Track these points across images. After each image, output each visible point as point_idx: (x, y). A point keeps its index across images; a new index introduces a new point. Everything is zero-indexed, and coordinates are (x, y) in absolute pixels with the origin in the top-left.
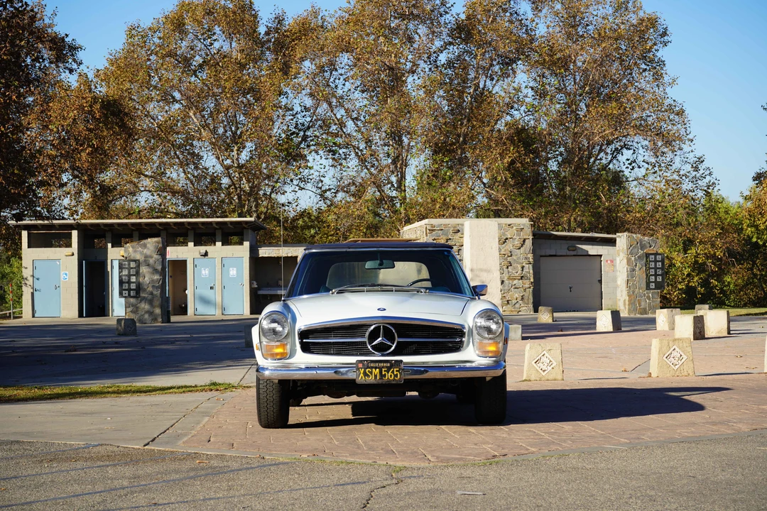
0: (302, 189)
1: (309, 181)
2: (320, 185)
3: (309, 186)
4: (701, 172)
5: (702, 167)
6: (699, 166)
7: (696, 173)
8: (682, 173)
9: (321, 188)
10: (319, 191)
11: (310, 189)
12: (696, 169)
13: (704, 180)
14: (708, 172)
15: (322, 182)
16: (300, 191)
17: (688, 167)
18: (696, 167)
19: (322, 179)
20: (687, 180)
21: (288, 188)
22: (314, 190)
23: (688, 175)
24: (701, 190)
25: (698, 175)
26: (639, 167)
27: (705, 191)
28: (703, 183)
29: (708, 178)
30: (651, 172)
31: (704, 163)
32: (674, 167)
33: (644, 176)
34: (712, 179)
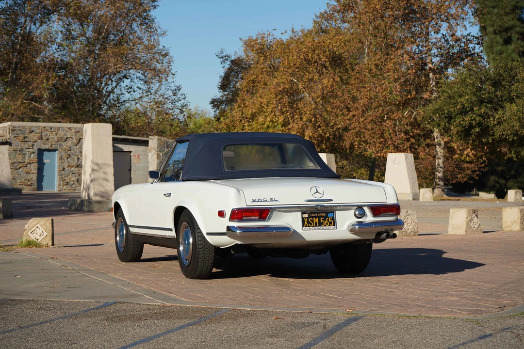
4: (179, 96)
6: (178, 92)
7: (175, 97)
8: (165, 96)
13: (180, 102)
14: (183, 97)
17: (170, 93)
18: (175, 93)
20: (169, 102)
23: (169, 98)
24: (178, 109)
25: (176, 99)
26: (134, 92)
27: (180, 109)
28: (179, 104)
29: (183, 101)
30: (144, 95)
31: (180, 90)
32: (160, 93)
33: (140, 98)
34: (185, 102)
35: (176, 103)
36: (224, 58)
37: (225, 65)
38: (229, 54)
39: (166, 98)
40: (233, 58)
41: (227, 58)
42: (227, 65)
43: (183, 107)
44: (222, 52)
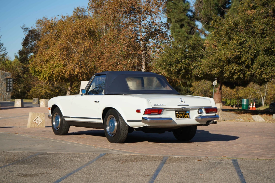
4: (2, 49)
6: (1, 47)
14: (4, 49)
24: (1, 55)
27: (3, 56)
28: (2, 53)
29: (4, 51)
31: (3, 46)
36: (25, 29)
37: (26, 33)
38: (28, 27)
40: (30, 30)
41: (27, 29)
42: (27, 33)
43: (4, 54)
44: (24, 26)
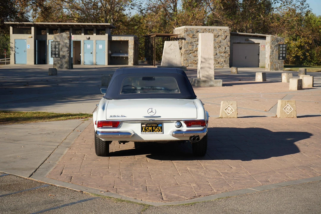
0: (132, 9)
1: (136, 5)
2: (140, 7)
3: (135, 8)
4: (305, 5)
5: (305, 4)
6: (304, 3)
7: (302, 6)
8: (296, 6)
9: (140, 9)
10: (140, 10)
11: (136, 9)
12: (303, 4)
13: (306, 9)
14: (308, 6)
15: (141, 6)
16: (132, 10)
17: (299, 4)
18: (302, 3)
19: (141, 5)
20: (298, 9)
21: (126, 8)
22: (138, 9)
23: (299, 6)
24: (304, 13)
25: (303, 7)
26: (278, 3)
27: (306, 14)
28: (305, 11)
29: (307, 8)
30: (283, 5)
31: (306, 2)
32: (293, 3)
33: (280, 7)
34: (309, 9)
35: (303, 10)
39: (297, 7)
43: (307, 12)
